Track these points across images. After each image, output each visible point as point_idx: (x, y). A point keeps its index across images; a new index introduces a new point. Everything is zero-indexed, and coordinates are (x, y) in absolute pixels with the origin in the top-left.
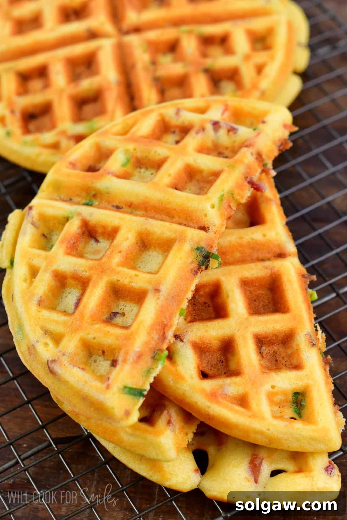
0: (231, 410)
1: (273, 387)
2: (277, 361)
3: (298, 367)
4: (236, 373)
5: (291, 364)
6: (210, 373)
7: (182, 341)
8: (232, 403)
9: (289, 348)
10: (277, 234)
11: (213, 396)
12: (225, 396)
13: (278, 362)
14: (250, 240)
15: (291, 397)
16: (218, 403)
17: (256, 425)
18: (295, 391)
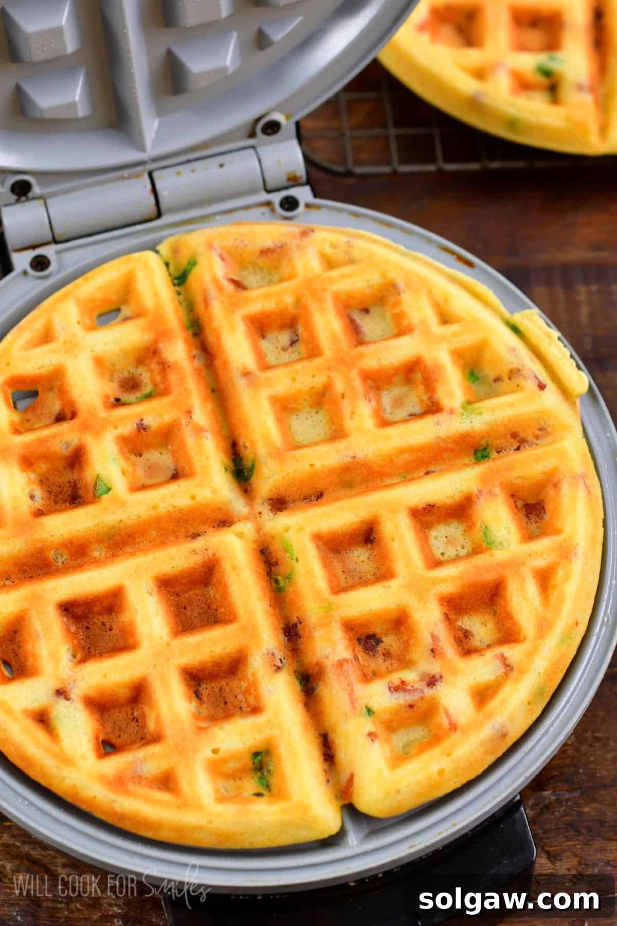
0: (148, 800)
1: (215, 751)
2: (226, 703)
3: (256, 710)
4: (156, 739)
5: (248, 706)
6: (117, 741)
7: (67, 699)
8: (151, 788)
9: (242, 679)
10: (214, 491)
11: (118, 783)
12: (139, 779)
13: (229, 704)
14: (170, 509)
15: (249, 762)
16: (127, 792)
17: (189, 818)
18: (254, 751)
